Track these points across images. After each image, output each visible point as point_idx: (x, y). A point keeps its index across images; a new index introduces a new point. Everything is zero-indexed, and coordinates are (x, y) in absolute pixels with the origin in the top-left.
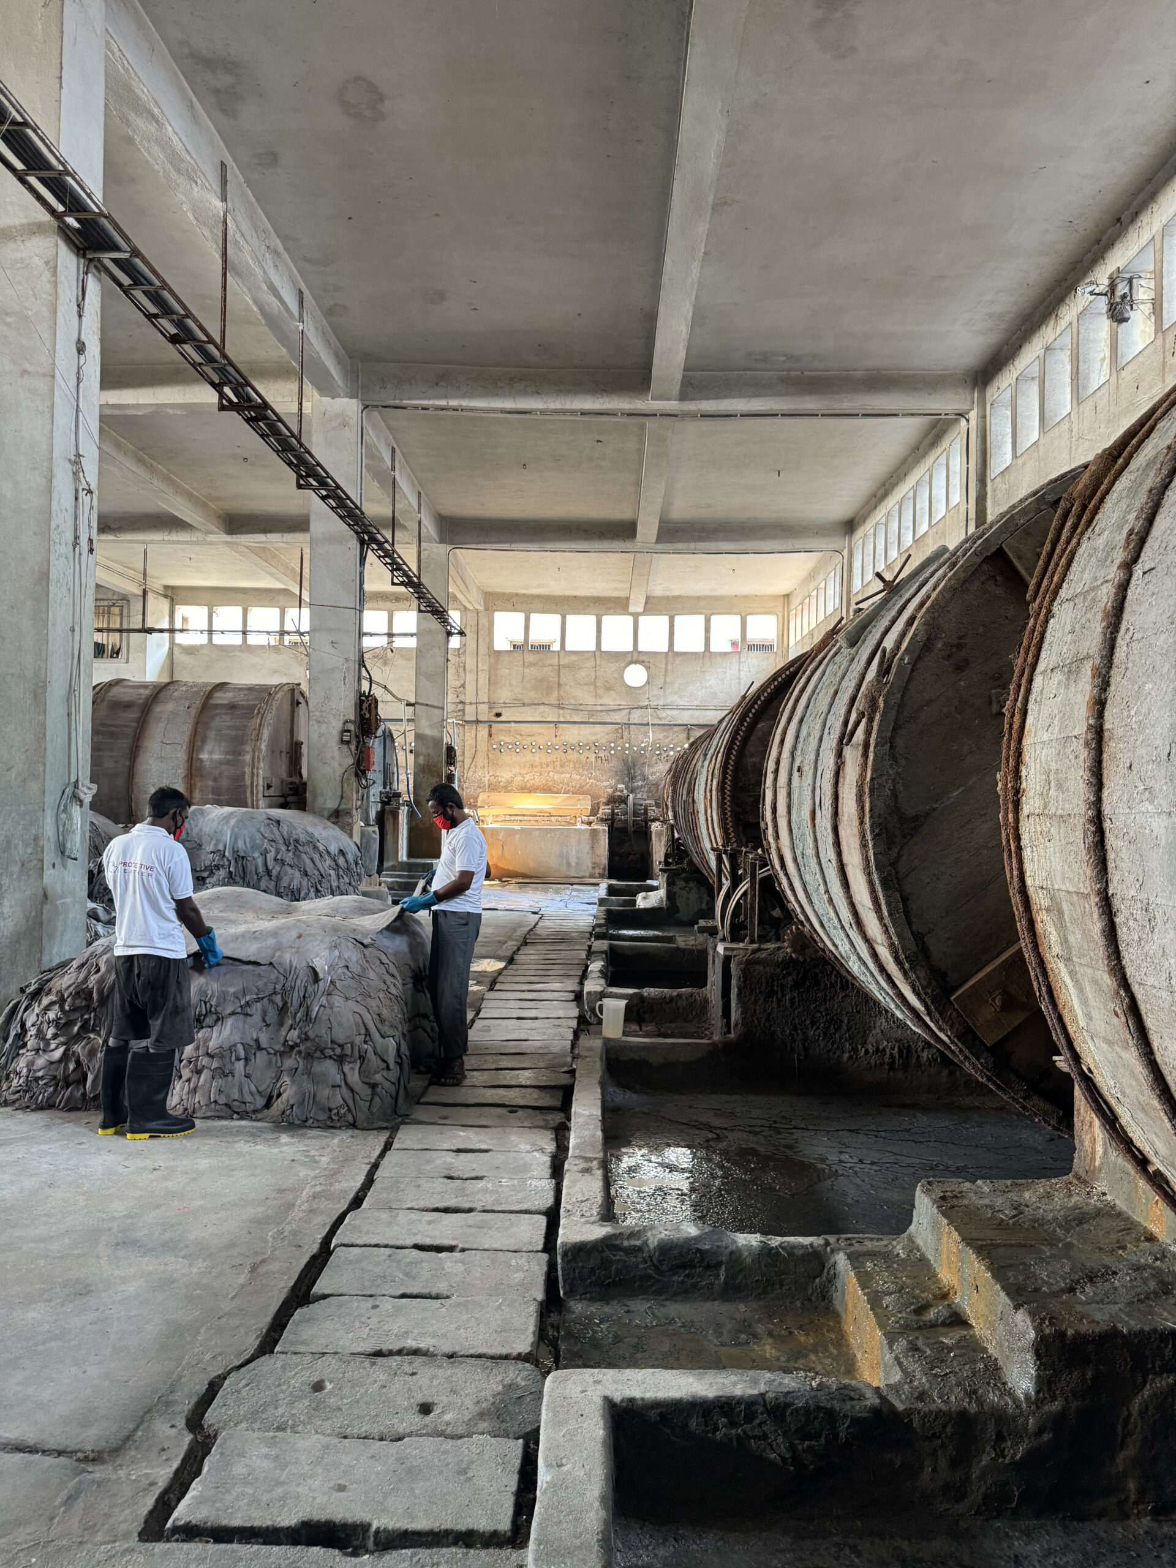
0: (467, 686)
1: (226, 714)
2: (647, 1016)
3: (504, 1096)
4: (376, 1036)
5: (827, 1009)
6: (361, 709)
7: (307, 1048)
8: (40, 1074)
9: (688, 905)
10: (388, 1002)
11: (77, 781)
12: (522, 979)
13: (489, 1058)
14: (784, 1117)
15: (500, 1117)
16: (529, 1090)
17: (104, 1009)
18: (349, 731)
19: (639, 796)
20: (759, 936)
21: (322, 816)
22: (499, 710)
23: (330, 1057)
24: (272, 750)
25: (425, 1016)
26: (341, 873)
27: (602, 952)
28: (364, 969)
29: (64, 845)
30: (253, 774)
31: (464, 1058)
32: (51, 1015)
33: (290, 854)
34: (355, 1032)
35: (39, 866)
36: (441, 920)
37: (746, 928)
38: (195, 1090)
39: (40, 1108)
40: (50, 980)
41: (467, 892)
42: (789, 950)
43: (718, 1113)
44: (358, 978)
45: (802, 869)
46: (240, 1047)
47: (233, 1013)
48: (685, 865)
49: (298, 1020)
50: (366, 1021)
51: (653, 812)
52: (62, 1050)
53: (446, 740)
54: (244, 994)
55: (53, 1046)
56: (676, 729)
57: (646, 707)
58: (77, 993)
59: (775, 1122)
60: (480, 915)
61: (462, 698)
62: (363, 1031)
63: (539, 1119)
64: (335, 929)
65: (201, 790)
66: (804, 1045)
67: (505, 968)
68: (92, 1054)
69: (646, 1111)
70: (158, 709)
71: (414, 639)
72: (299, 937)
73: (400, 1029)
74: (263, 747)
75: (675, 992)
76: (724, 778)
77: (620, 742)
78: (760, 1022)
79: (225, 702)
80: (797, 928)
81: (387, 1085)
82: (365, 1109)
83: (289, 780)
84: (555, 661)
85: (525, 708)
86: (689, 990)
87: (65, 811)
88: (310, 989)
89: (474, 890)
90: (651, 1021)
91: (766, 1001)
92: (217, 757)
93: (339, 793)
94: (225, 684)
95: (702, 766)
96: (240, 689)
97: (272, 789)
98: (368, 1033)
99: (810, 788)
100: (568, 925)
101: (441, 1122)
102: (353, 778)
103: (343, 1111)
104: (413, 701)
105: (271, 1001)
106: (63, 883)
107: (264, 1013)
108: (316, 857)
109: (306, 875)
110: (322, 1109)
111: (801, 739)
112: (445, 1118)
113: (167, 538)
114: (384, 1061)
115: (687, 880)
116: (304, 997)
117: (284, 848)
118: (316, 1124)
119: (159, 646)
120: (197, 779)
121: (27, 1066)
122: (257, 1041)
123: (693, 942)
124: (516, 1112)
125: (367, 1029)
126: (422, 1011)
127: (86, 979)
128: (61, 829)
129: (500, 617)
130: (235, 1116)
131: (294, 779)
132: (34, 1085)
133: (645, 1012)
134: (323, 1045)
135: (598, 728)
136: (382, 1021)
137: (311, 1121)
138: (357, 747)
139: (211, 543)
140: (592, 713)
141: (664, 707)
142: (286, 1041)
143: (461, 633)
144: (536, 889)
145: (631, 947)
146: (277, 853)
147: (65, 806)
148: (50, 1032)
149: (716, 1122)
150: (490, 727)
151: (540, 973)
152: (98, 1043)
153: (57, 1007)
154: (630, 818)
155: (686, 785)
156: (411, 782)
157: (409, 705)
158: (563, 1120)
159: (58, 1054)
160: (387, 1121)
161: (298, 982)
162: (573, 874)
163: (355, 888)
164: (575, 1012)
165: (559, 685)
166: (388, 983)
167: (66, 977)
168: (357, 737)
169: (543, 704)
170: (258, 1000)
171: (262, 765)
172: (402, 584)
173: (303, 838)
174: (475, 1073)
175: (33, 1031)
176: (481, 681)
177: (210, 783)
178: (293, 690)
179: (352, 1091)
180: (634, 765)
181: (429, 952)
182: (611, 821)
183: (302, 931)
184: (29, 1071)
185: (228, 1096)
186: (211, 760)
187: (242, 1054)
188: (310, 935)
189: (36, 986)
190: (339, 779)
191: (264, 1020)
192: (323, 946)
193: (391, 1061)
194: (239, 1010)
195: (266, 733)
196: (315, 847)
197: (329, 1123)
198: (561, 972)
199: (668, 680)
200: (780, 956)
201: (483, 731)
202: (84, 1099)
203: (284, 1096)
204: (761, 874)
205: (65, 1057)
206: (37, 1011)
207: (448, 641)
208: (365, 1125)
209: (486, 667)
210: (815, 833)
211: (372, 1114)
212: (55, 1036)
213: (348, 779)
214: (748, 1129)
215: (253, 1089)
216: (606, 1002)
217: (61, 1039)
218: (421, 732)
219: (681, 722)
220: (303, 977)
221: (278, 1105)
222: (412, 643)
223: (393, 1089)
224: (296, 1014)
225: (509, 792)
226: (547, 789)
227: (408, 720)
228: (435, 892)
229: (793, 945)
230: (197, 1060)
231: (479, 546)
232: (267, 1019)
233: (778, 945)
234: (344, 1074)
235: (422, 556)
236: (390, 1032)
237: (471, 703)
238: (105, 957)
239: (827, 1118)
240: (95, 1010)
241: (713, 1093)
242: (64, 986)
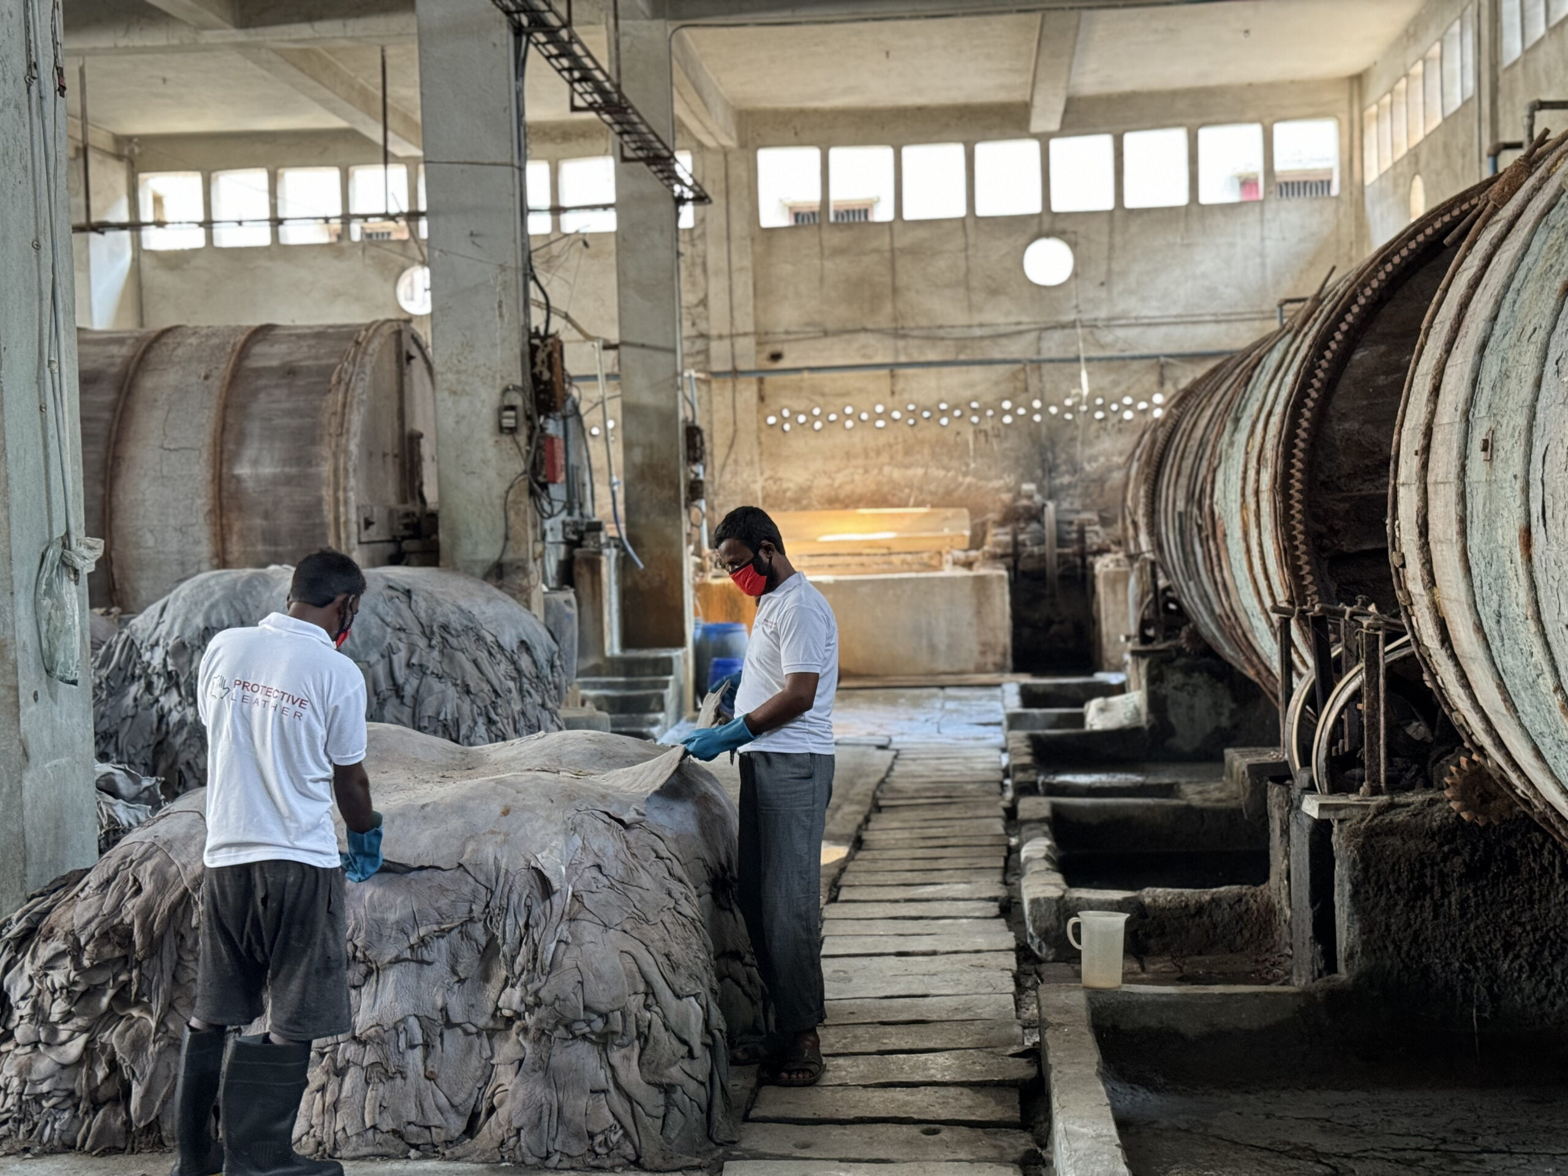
0: (712, 301)
1: (277, 386)
2: (1152, 942)
3: (906, 1104)
4: (666, 994)
5: (1534, 919)
6: (533, 364)
7: (540, 1020)
8: (45, 1087)
9: (1192, 720)
10: (680, 932)
11: (68, 534)
12: (890, 878)
13: (860, 1031)
14: (1458, 1131)
15: (908, 1142)
16: (952, 1091)
17: (156, 961)
18: (512, 408)
19: (1065, 505)
20: (1388, 780)
21: (473, 574)
22: (778, 348)
23: (584, 1037)
24: (369, 454)
25: (736, 955)
26: (526, 686)
27: (1041, 821)
28: (630, 870)
29: (51, 658)
30: (337, 501)
31: (820, 1032)
32: (58, 977)
33: (435, 654)
34: (628, 990)
35: (11, 700)
36: (761, 770)
37: (1361, 764)
38: (335, 1106)
39: (50, 1151)
40: (48, 911)
41: (807, 714)
42: (1454, 805)
43: (1327, 1126)
44: (623, 886)
45: (1495, 645)
46: (413, 1022)
47: (397, 960)
48: (1183, 641)
49: (517, 969)
50: (645, 968)
51: (1096, 536)
52: (81, 1040)
53: (684, 413)
54: (416, 924)
55: (63, 1036)
56: (1135, 365)
57: (1073, 325)
58: (105, 935)
59: (1444, 1141)
60: (831, 758)
61: (702, 326)
62: (641, 987)
63: (985, 1145)
64: (570, 796)
65: (242, 536)
66: (1490, 989)
67: (850, 858)
68: (138, 1046)
69: (1184, 1126)
70: (149, 382)
71: (611, 215)
72: (506, 812)
73: (705, 981)
74: (353, 447)
75: (1206, 895)
76: (1288, 465)
77: (1022, 397)
78: (1398, 948)
79: (275, 363)
80: (1470, 762)
81: (692, 1086)
82: (655, 1132)
83: (402, 508)
84: (884, 242)
85: (828, 341)
86: (1235, 889)
87: (49, 592)
88: (537, 911)
89: (820, 710)
90: (1160, 954)
91: (1409, 906)
92: (267, 470)
93: (501, 531)
94: (269, 328)
95: (1231, 444)
96: (299, 336)
97: (373, 529)
98: (650, 991)
99: (1518, 485)
100: (953, 770)
101: (798, 1153)
102: (526, 500)
103: (614, 1138)
104: (614, 337)
105: (466, 936)
106: (53, 729)
107: (454, 957)
108: (483, 656)
109: (468, 692)
110: (577, 1135)
111: (1486, 383)
112: (806, 1146)
113: (122, 42)
114: (684, 1042)
115: (1188, 671)
116: (527, 925)
117: (422, 643)
118: (566, 1164)
119: (114, 255)
120: (233, 516)
121: (20, 1074)
122: (444, 1010)
123: (1216, 795)
124: (936, 1132)
125: (648, 983)
126: (730, 946)
127: (117, 908)
128: (44, 628)
129: (771, 161)
130: (413, 1153)
131: (413, 507)
132: (34, 1108)
133: (1148, 936)
134: (570, 1015)
135: (977, 373)
136: (674, 967)
137: (555, 1158)
138: (530, 438)
139: (208, 48)
140: (963, 342)
141: (1111, 323)
142: (497, 1008)
143: (701, 199)
144: (873, 700)
145: (1094, 809)
146: (412, 653)
147: (50, 584)
148: (57, 1010)
149: (1324, 1144)
150: (761, 381)
151: (920, 864)
152: (147, 1025)
153: (67, 962)
154: (1051, 550)
155: (1183, 481)
156: (620, 497)
157: (608, 347)
158: (1032, 1146)
159: (74, 1049)
160: (698, 1154)
161: (515, 898)
162: (942, 665)
163: (553, 713)
164: (1009, 940)
165: (895, 291)
166: (677, 895)
167: (80, 906)
168: (529, 418)
169: (865, 330)
170: (442, 934)
171: (352, 482)
172: (591, 107)
173: (456, 621)
174: (841, 1061)
175: (25, 1008)
176: (738, 292)
177: (258, 522)
178: (399, 333)
179: (629, 1098)
180: (1053, 444)
181: (736, 833)
182: (1013, 557)
183: (508, 801)
184: (24, 1083)
185: (397, 1116)
186: (257, 478)
187: (419, 1039)
188: (525, 808)
189: (23, 924)
190: (498, 502)
191: (454, 972)
192: (552, 829)
193: (696, 1042)
194: (407, 954)
195: (357, 420)
196: (479, 638)
197: (590, 1160)
198: (961, 863)
199: (1115, 267)
200: (1436, 816)
201: (748, 391)
202: (128, 1131)
203: (502, 1113)
204: (1388, 653)
205: (89, 1054)
206: (29, 970)
207: (678, 215)
208: (658, 1161)
209: (747, 262)
210: (1530, 574)
211: (669, 1141)
212: (67, 1017)
213: (515, 502)
214: (1392, 1155)
215: (443, 1101)
216: (1087, 917)
217: (79, 1021)
218: (632, 399)
219: (1145, 351)
220: (522, 887)
221: (491, 1130)
222: (607, 222)
223: (702, 1095)
224: (513, 958)
225: (805, 508)
226: (879, 500)
227: (608, 377)
228: (747, 718)
229: (1463, 795)
230: (335, 1051)
231: (731, 21)
232: (460, 969)
233: (1430, 795)
234: (612, 1067)
235: (623, 47)
236: (691, 987)
237: (720, 337)
238: (149, 865)
239: (1547, 1130)
240: (139, 964)
241: (1312, 1087)
242: (78, 923)
